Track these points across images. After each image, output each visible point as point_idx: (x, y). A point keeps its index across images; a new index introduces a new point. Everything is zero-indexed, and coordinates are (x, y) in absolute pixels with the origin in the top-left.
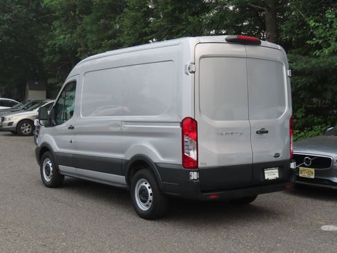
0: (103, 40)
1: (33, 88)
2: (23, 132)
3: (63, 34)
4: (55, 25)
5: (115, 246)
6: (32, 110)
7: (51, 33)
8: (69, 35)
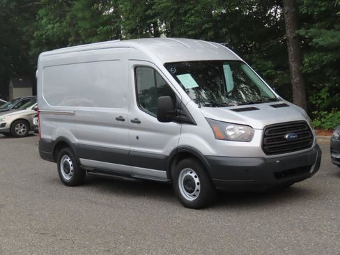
0: (97, 27)
1: (18, 85)
2: (18, 133)
3: (50, 23)
4: (41, 15)
5: (187, 246)
6: (25, 108)
7: (35, 24)
8: (58, 24)
